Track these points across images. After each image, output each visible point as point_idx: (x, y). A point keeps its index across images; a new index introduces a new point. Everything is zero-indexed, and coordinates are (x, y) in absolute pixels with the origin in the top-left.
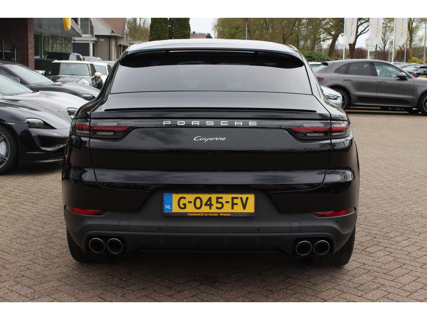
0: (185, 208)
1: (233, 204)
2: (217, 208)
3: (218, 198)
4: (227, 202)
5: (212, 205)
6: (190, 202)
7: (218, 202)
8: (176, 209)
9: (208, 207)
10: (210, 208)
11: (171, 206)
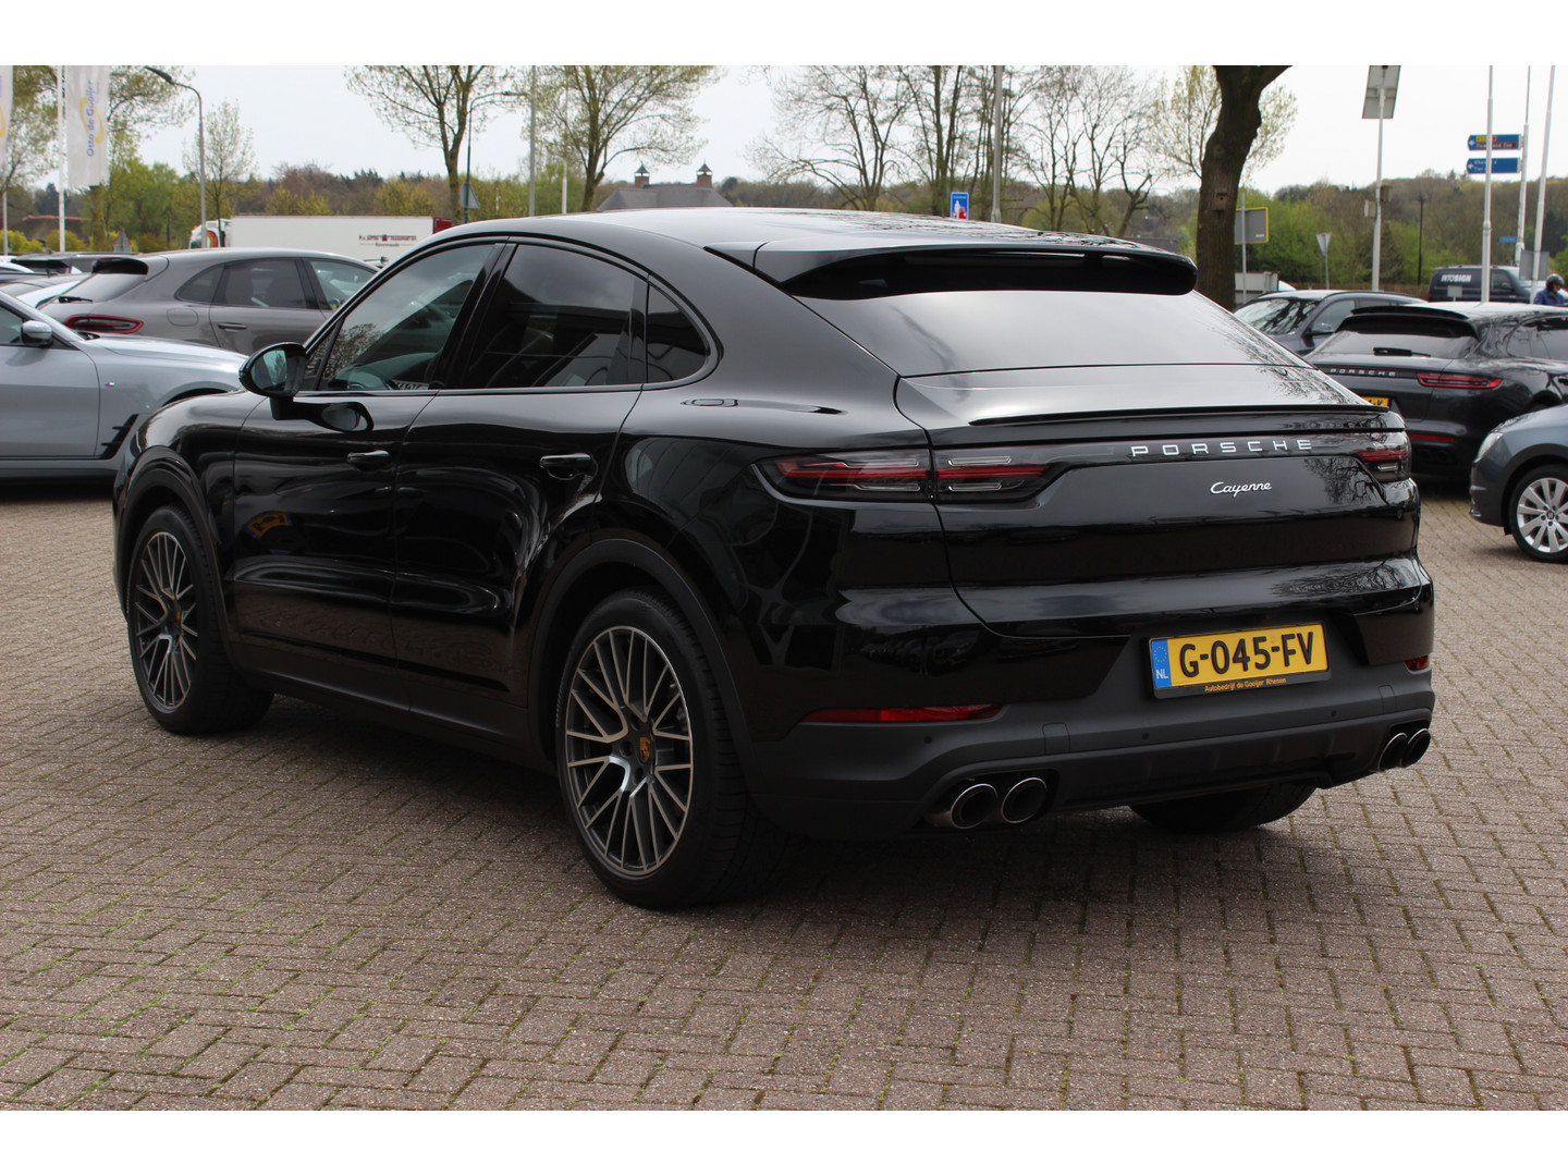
0: (1196, 672)
1: (1287, 653)
2: (1258, 666)
3: (1256, 641)
4: (1275, 649)
5: (1248, 659)
6: (1204, 657)
7: (1257, 651)
8: (1178, 679)
9: (1240, 665)
10: (1245, 669)
11: (1168, 673)
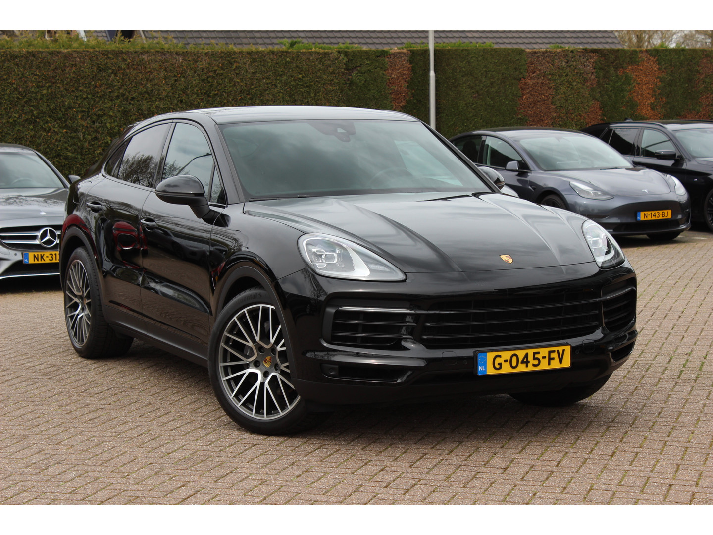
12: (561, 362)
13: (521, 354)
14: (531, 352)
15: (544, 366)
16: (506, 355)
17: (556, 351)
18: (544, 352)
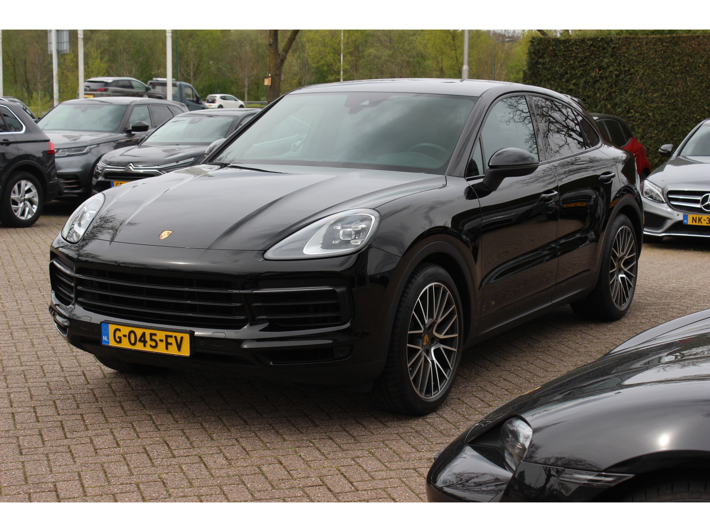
12: (179, 349)
13: (139, 332)
14: (148, 332)
15: (161, 349)
16: (125, 330)
17: (174, 337)
18: (161, 335)
